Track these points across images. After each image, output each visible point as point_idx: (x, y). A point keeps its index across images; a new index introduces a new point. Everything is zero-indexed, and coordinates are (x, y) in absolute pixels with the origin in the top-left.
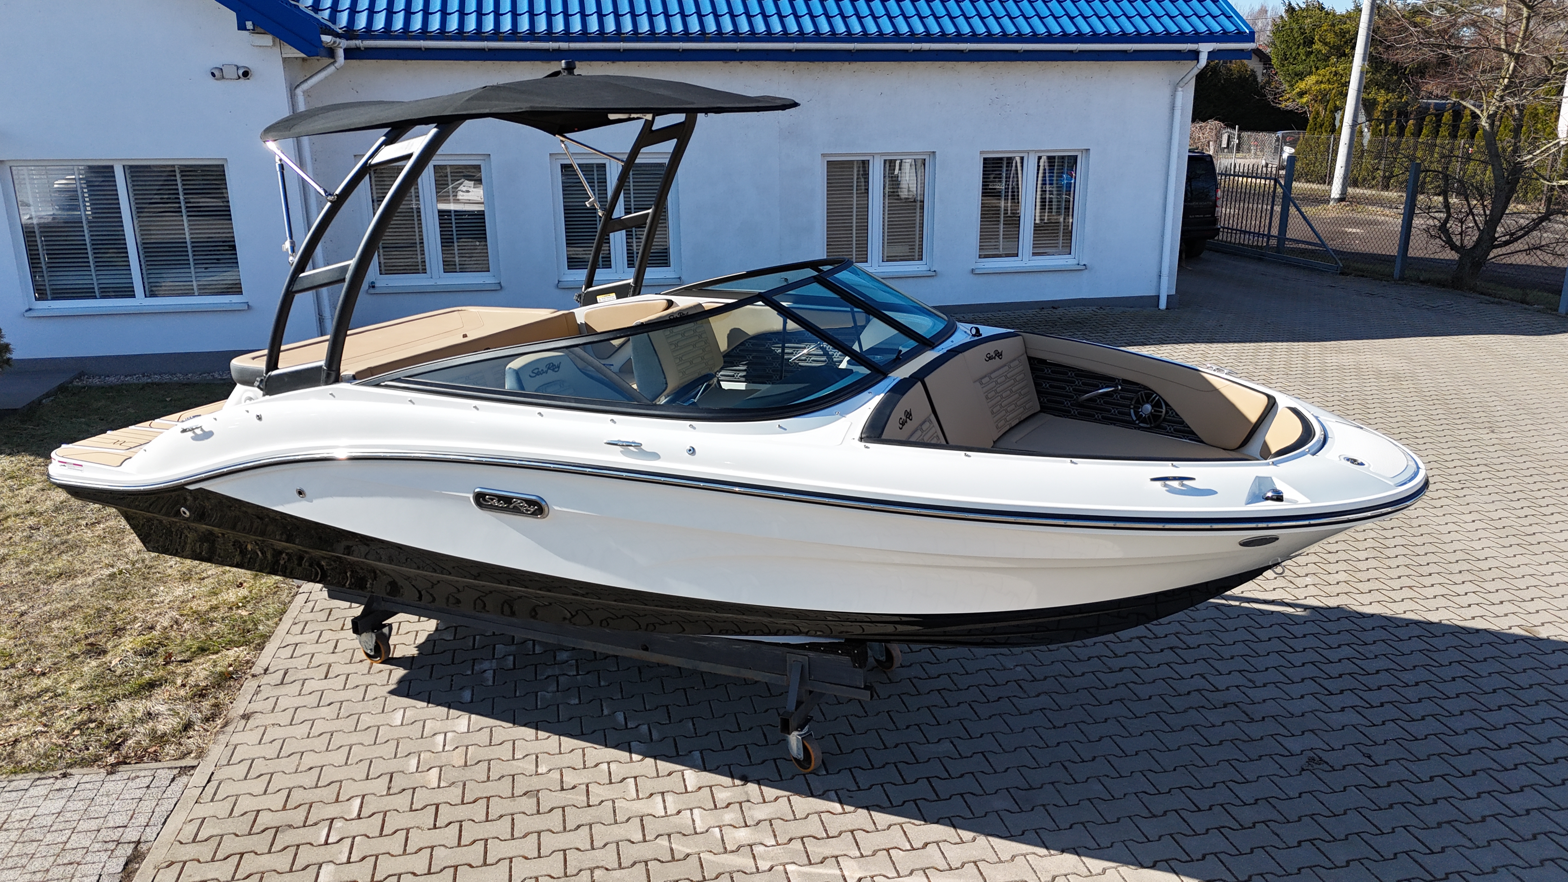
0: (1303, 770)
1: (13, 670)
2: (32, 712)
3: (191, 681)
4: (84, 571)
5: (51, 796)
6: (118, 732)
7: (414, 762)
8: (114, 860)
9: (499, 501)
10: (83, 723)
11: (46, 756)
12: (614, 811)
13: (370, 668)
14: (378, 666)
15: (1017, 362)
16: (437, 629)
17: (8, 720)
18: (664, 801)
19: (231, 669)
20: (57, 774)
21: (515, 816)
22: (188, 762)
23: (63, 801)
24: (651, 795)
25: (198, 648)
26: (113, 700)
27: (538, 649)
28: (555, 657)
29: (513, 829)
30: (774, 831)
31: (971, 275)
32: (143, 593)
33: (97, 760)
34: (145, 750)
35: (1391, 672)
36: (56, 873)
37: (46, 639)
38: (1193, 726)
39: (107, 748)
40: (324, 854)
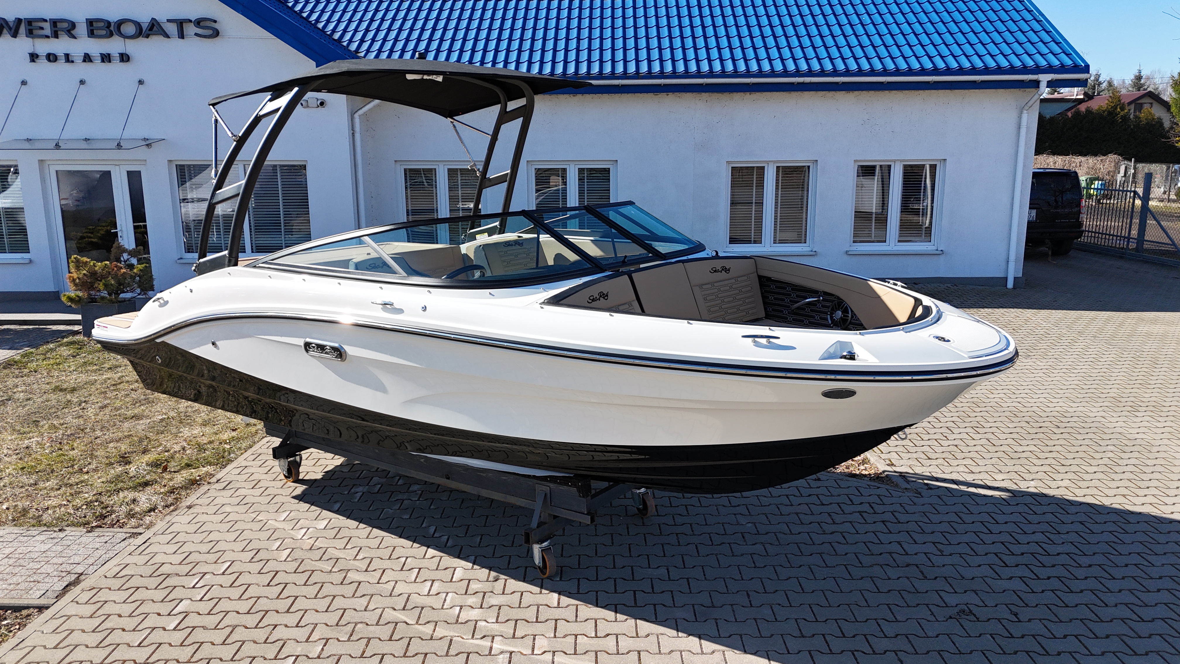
0: (951, 618)
1: (70, 469)
2: (65, 493)
3: (171, 483)
4: (148, 416)
5: (46, 541)
6: (109, 509)
7: (278, 543)
8: (61, 583)
9: (317, 348)
10: (91, 502)
11: (58, 518)
12: (394, 588)
13: (284, 485)
14: (290, 484)
15: (745, 278)
16: (342, 464)
17: (50, 497)
18: (431, 586)
19: (198, 478)
20: (57, 529)
21: (325, 585)
22: (140, 530)
23: (50, 546)
25: (186, 464)
26: (118, 491)
27: (400, 482)
28: (409, 488)
29: (318, 592)
30: (499, 614)
31: (846, 257)
32: (174, 430)
33: (86, 524)
34: (118, 521)
35: (1071, 555)
36: (22, 586)
37: (100, 453)
38: (871, 577)
39: (97, 517)
40: (189, 593)
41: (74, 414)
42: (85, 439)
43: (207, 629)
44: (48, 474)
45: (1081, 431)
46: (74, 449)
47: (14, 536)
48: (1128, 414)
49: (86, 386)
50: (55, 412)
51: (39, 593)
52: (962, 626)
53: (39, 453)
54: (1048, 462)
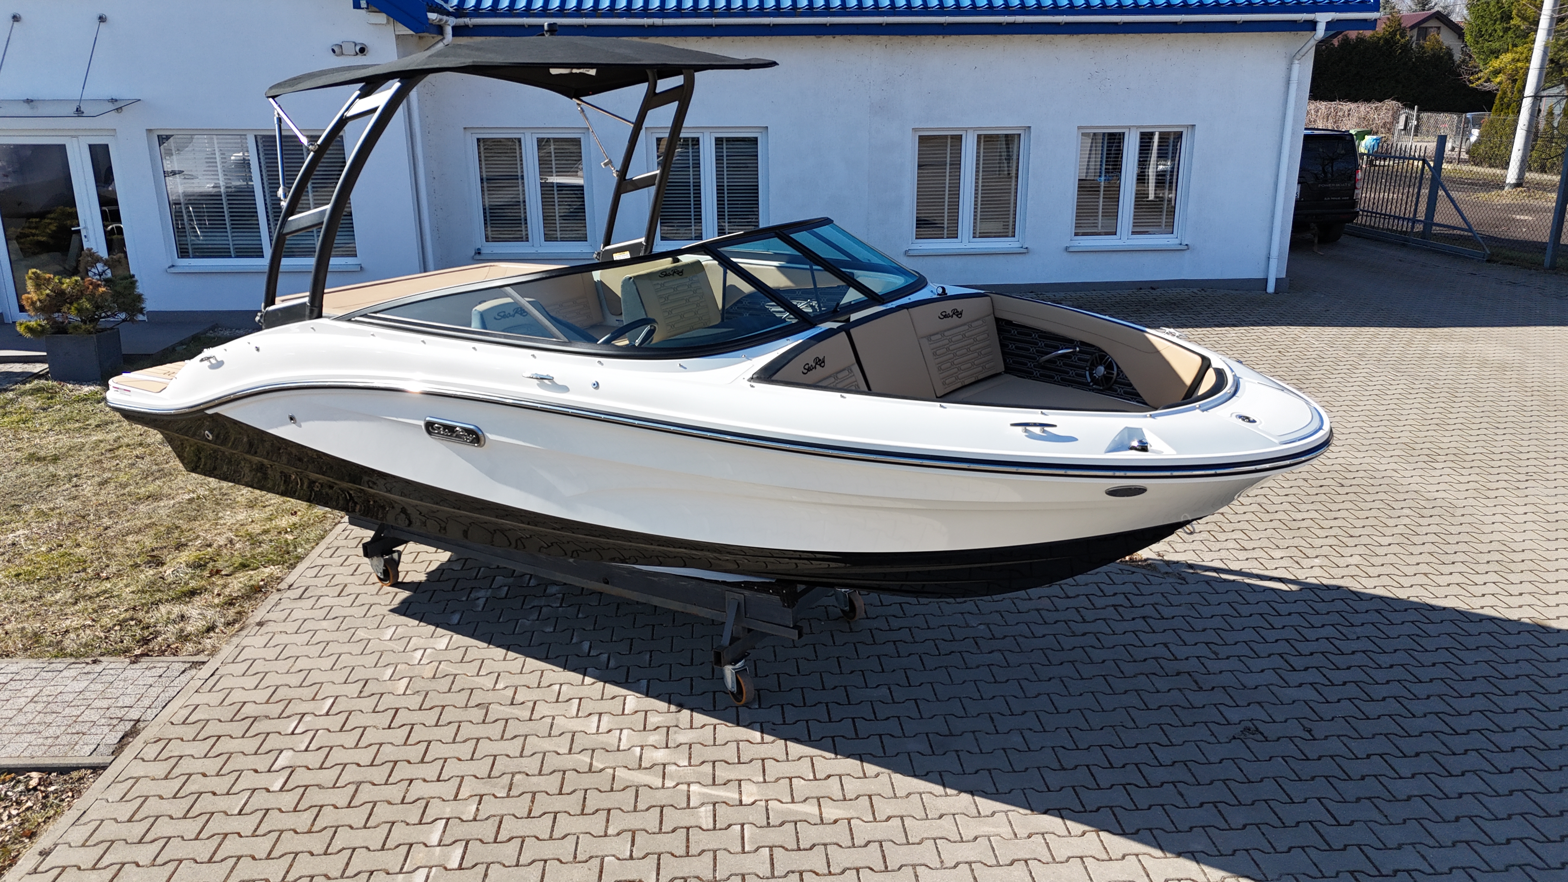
0: (1234, 738)
1: (83, 574)
2: (87, 609)
3: (227, 591)
4: (170, 495)
5: (78, 678)
6: (151, 630)
7: (389, 671)
8: (113, 733)
9: (444, 430)
10: (125, 620)
11: (86, 645)
12: (552, 726)
13: (380, 590)
14: (387, 589)
15: (980, 322)
16: (449, 560)
17: (66, 615)
18: (599, 721)
19: (262, 583)
20: (89, 660)
21: (462, 724)
22: (201, 658)
23: (86, 683)
24: (590, 714)
25: (239, 563)
26: (157, 603)
27: (533, 583)
28: (545, 590)
29: (456, 734)
30: (690, 754)
31: (1065, 254)
32: (211, 515)
33: (126, 652)
34: (169, 646)
35: (1369, 653)
36: (64, 739)
37: (118, 550)
38: (1136, 691)
39: (138, 642)
40: (288, 741)
41: (65, 493)
42: (90, 531)
43: (323, 788)
44: (55, 582)
45: (1370, 489)
46: (78, 545)
47: (34, 672)
48: (1424, 465)
49: (71, 453)
50: (38, 492)
51: (88, 749)
52: (1248, 748)
53: (33, 552)
54: (1332, 532)
